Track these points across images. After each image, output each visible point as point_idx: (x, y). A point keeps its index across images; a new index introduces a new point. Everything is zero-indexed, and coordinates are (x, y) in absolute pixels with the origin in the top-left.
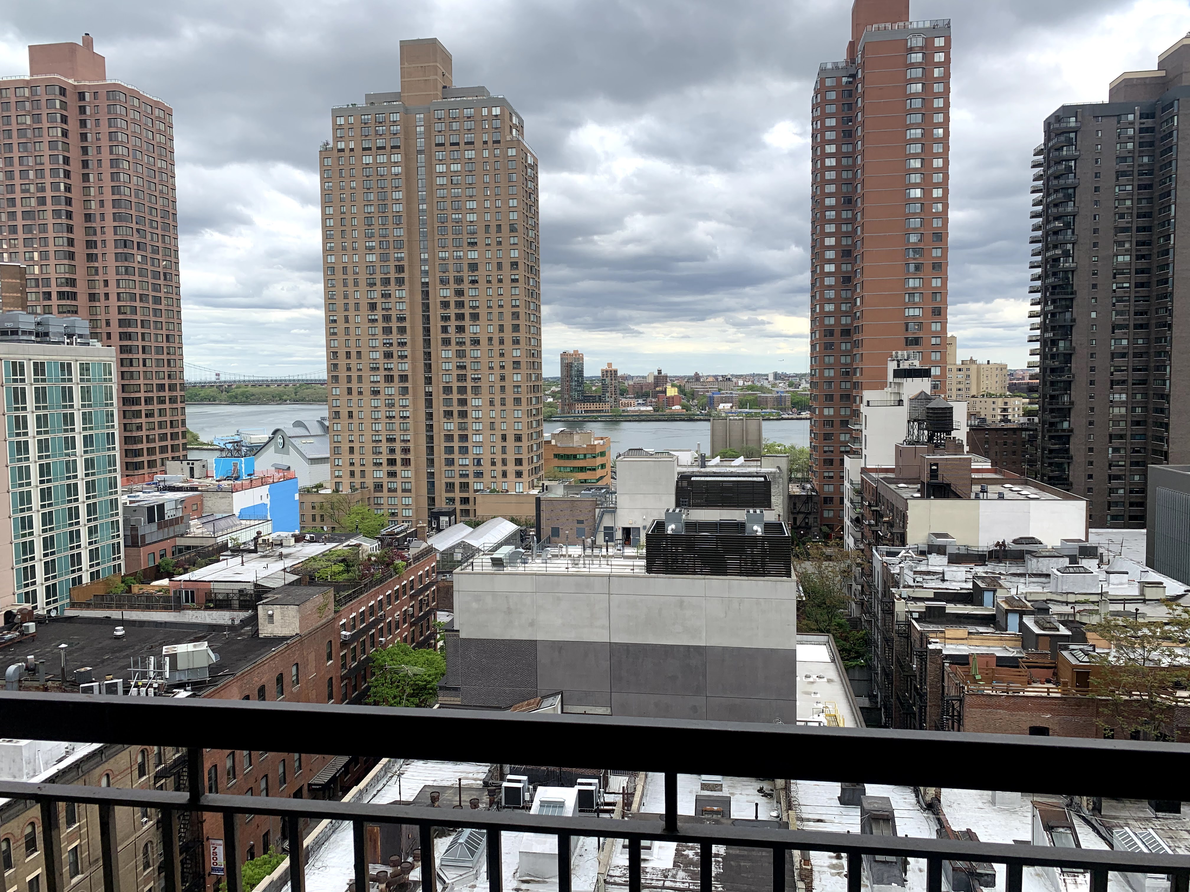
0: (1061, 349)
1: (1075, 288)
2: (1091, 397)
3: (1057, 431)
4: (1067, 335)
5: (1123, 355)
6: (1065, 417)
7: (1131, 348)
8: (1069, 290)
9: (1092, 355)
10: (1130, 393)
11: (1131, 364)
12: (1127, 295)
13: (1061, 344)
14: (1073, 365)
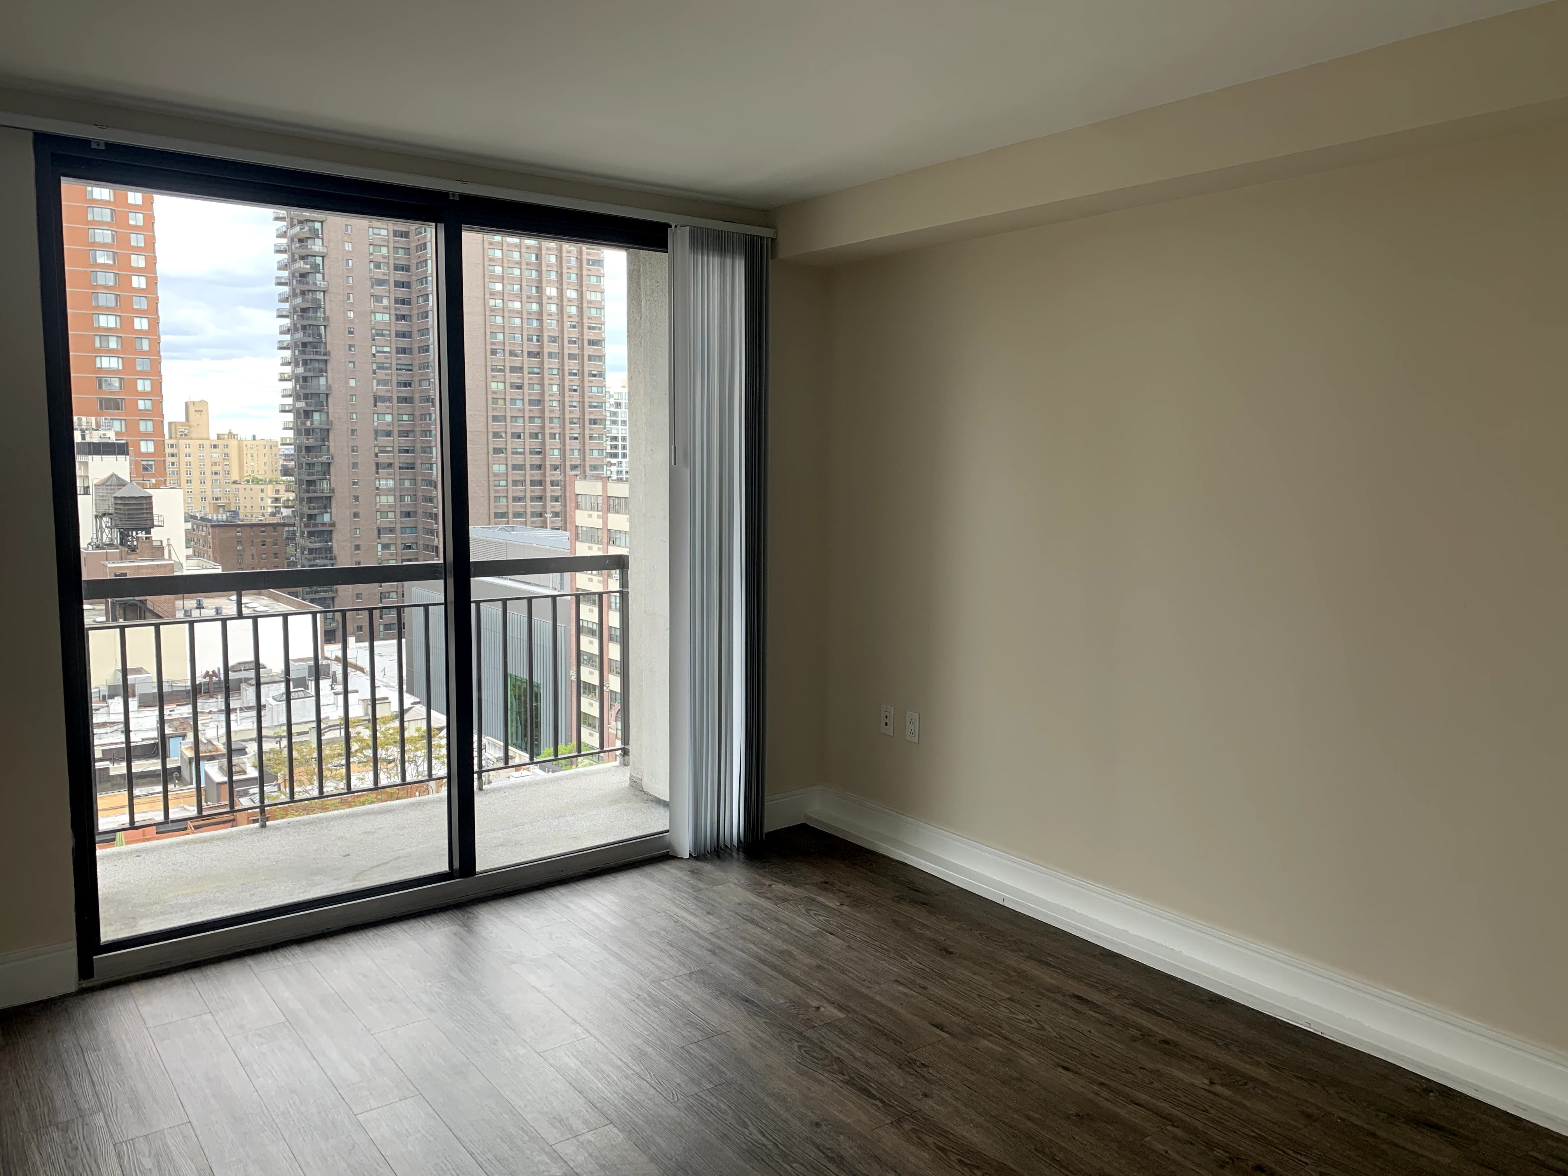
0: (316, 423)
1: (329, 348)
2: (355, 483)
3: (316, 525)
4: (322, 405)
5: (389, 434)
6: (325, 508)
7: (396, 424)
8: (323, 350)
9: (353, 432)
10: (397, 478)
11: (396, 445)
12: (389, 361)
13: (316, 416)
14: (332, 444)
